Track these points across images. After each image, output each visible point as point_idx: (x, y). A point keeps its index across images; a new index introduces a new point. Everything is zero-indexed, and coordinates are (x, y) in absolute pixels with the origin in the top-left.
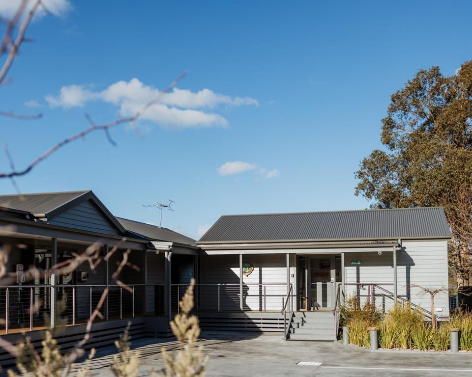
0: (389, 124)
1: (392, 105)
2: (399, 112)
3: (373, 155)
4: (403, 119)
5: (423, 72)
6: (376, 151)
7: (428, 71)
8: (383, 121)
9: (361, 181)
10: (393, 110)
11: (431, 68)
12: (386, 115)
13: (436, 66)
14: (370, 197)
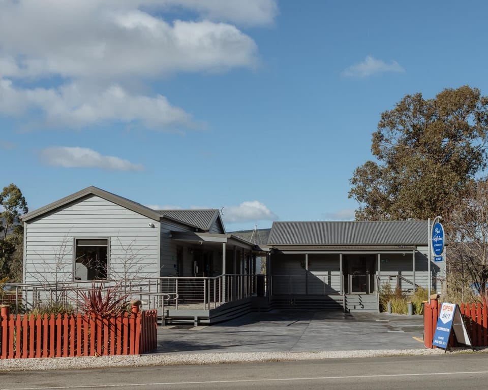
0: (379, 137)
1: (382, 122)
2: (388, 128)
3: (367, 165)
4: (390, 134)
5: (409, 97)
6: (369, 162)
7: (413, 96)
8: (373, 135)
9: (354, 186)
10: (382, 125)
11: (415, 94)
12: (376, 130)
13: (419, 93)
14: (361, 201)
